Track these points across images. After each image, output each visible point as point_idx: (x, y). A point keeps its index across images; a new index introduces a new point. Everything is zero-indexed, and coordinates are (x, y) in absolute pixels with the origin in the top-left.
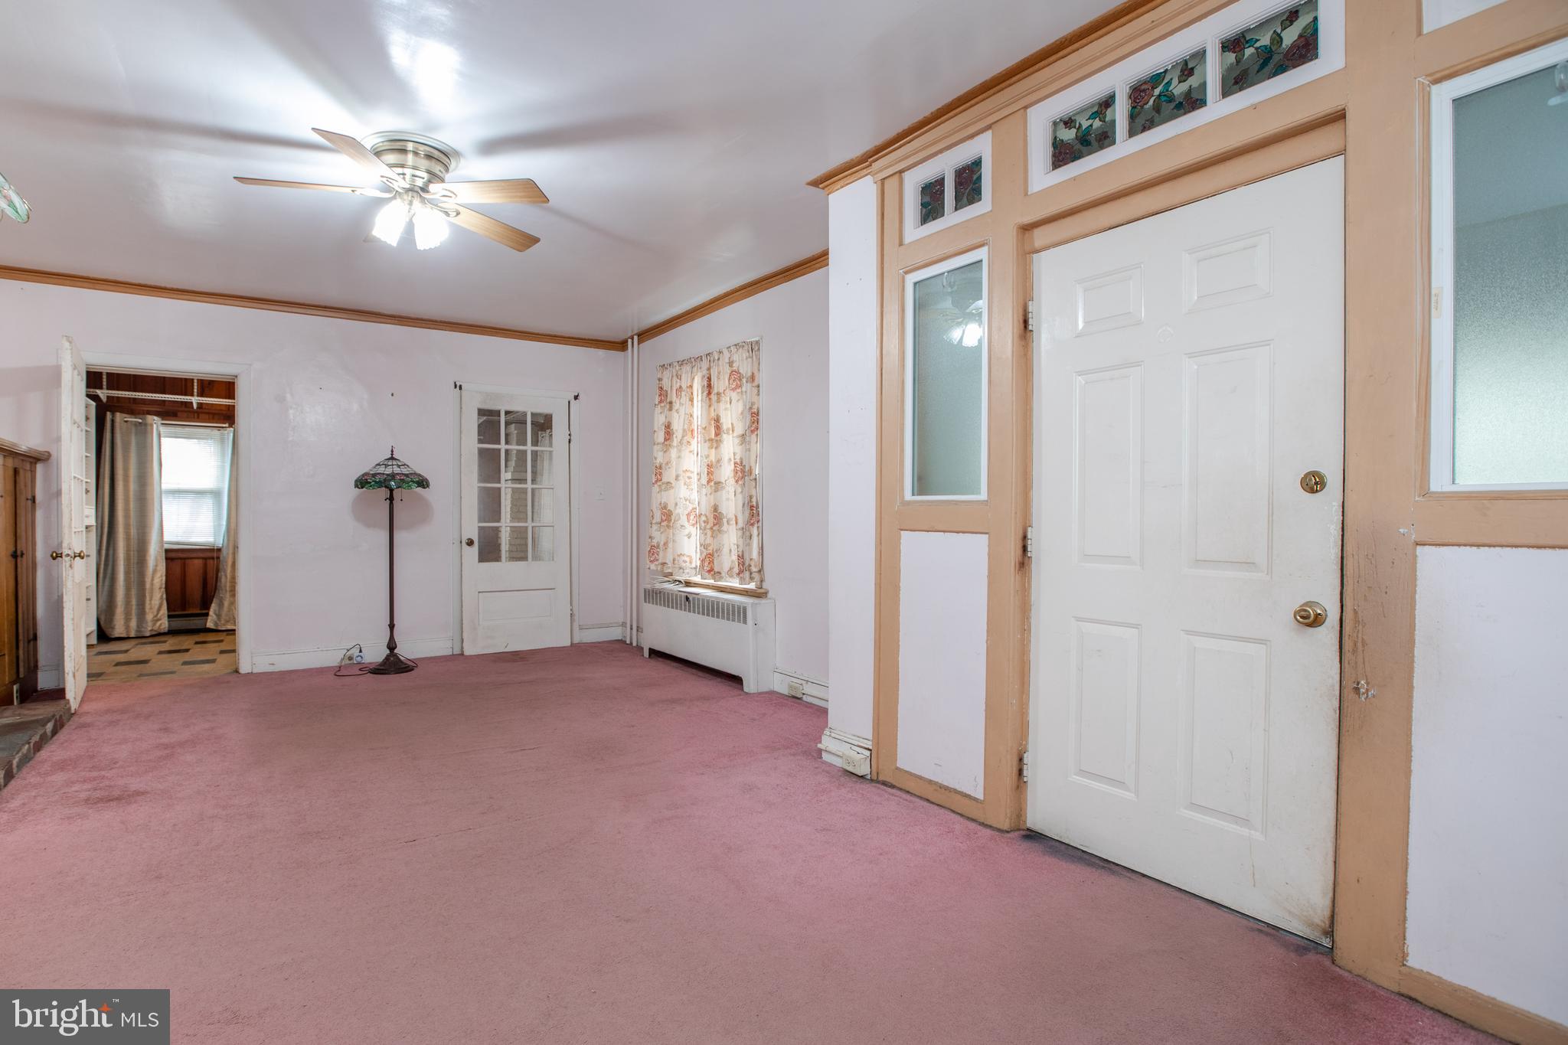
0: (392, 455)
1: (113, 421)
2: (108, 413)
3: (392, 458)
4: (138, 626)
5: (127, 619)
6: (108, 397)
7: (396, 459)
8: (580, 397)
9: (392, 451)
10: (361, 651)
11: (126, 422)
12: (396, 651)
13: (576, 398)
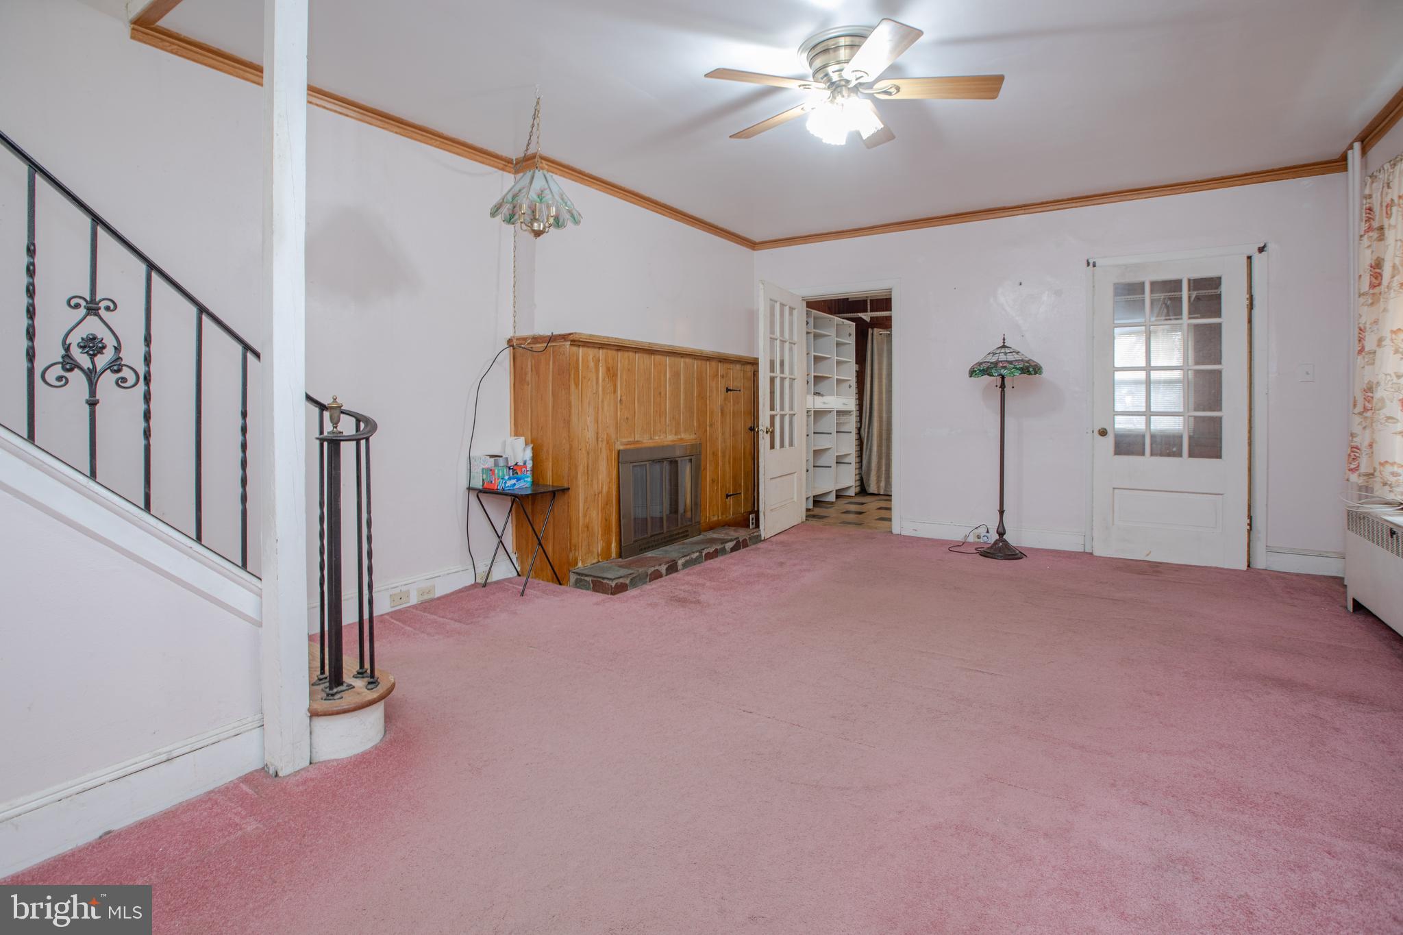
0: (1004, 343)
1: (872, 334)
2: (870, 330)
3: (1004, 346)
4: (885, 487)
5: (878, 481)
6: (871, 318)
7: (1008, 347)
8: (1270, 247)
9: (1004, 339)
10: (988, 532)
11: (881, 334)
12: (1004, 537)
13: (1261, 250)
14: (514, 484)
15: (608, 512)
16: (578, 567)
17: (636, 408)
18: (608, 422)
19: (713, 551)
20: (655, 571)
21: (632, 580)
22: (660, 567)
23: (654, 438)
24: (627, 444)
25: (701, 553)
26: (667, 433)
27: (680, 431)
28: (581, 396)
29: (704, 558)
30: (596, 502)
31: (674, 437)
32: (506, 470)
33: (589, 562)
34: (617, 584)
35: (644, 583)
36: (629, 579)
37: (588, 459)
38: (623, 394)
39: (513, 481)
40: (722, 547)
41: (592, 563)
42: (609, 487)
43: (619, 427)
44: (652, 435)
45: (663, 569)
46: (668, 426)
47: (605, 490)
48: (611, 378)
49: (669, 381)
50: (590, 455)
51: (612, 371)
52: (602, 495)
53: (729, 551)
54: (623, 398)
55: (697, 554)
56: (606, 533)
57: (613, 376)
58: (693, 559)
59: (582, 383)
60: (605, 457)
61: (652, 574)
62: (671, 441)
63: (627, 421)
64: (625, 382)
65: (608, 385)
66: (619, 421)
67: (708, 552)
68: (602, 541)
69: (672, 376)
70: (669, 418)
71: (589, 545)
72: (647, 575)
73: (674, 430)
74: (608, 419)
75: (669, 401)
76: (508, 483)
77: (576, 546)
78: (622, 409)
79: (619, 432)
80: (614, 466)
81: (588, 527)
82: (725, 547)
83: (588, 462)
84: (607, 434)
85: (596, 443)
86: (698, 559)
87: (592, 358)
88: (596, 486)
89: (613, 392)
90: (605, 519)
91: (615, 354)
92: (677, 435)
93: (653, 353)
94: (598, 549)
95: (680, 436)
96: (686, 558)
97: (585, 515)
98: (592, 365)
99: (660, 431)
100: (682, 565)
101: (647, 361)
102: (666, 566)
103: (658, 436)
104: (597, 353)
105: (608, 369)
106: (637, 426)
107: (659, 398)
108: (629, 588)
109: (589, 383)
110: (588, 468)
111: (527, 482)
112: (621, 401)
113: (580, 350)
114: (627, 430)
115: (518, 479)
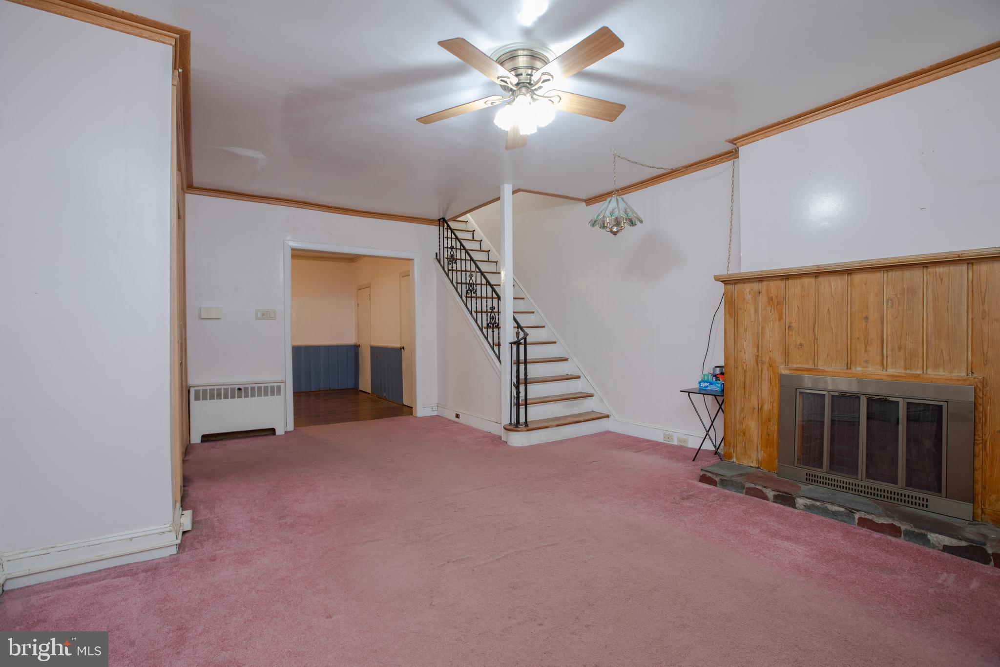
14: (707, 386)
15: (771, 428)
16: (732, 461)
17: (816, 334)
18: (771, 347)
19: (885, 524)
20: (755, 488)
21: (722, 480)
22: (764, 489)
23: (853, 369)
24: (797, 370)
25: (852, 512)
26: (885, 366)
27: (920, 364)
28: (737, 325)
29: (857, 521)
30: (756, 415)
31: (903, 371)
32: (710, 376)
33: (745, 463)
34: (704, 475)
35: (737, 491)
36: (718, 478)
37: (745, 376)
38: (794, 321)
39: (706, 384)
40: (917, 531)
41: (749, 465)
42: (772, 406)
43: (788, 352)
44: (849, 365)
45: (770, 494)
46: (887, 357)
47: (767, 407)
48: (775, 307)
49: (888, 302)
50: (748, 373)
51: (775, 300)
52: (762, 411)
53: (937, 545)
54: (794, 324)
55: (842, 509)
56: (769, 446)
57: (778, 305)
58: (828, 510)
59: (737, 313)
60: (767, 378)
61: (749, 489)
62: (888, 376)
63: (801, 348)
64: (796, 309)
65: (770, 314)
66: (788, 347)
67: (869, 519)
68: (762, 451)
69: (895, 295)
70: (890, 348)
71: (745, 448)
72: (743, 487)
73: (902, 363)
74: (770, 345)
75: (889, 326)
76: (704, 385)
77: (730, 444)
78: (792, 335)
79: (788, 357)
80: (777, 388)
81: (744, 433)
82: (927, 535)
83: (745, 379)
84: (770, 357)
85: (755, 364)
86: (842, 516)
87: (749, 291)
88: (754, 401)
89: (777, 319)
90: (767, 433)
91: (781, 284)
92: (911, 370)
93: (848, 273)
94: (758, 456)
95: (919, 372)
96: (813, 502)
97: (741, 423)
98: (749, 297)
99: (867, 362)
100: (804, 506)
101: (837, 283)
102: (774, 493)
103: (861, 367)
104: (756, 286)
105: (771, 299)
106: (819, 353)
107: (864, 324)
108: (718, 485)
109: (745, 313)
110: (745, 384)
111: (718, 387)
112: (790, 328)
113: (736, 286)
114: (800, 356)
115: (711, 384)
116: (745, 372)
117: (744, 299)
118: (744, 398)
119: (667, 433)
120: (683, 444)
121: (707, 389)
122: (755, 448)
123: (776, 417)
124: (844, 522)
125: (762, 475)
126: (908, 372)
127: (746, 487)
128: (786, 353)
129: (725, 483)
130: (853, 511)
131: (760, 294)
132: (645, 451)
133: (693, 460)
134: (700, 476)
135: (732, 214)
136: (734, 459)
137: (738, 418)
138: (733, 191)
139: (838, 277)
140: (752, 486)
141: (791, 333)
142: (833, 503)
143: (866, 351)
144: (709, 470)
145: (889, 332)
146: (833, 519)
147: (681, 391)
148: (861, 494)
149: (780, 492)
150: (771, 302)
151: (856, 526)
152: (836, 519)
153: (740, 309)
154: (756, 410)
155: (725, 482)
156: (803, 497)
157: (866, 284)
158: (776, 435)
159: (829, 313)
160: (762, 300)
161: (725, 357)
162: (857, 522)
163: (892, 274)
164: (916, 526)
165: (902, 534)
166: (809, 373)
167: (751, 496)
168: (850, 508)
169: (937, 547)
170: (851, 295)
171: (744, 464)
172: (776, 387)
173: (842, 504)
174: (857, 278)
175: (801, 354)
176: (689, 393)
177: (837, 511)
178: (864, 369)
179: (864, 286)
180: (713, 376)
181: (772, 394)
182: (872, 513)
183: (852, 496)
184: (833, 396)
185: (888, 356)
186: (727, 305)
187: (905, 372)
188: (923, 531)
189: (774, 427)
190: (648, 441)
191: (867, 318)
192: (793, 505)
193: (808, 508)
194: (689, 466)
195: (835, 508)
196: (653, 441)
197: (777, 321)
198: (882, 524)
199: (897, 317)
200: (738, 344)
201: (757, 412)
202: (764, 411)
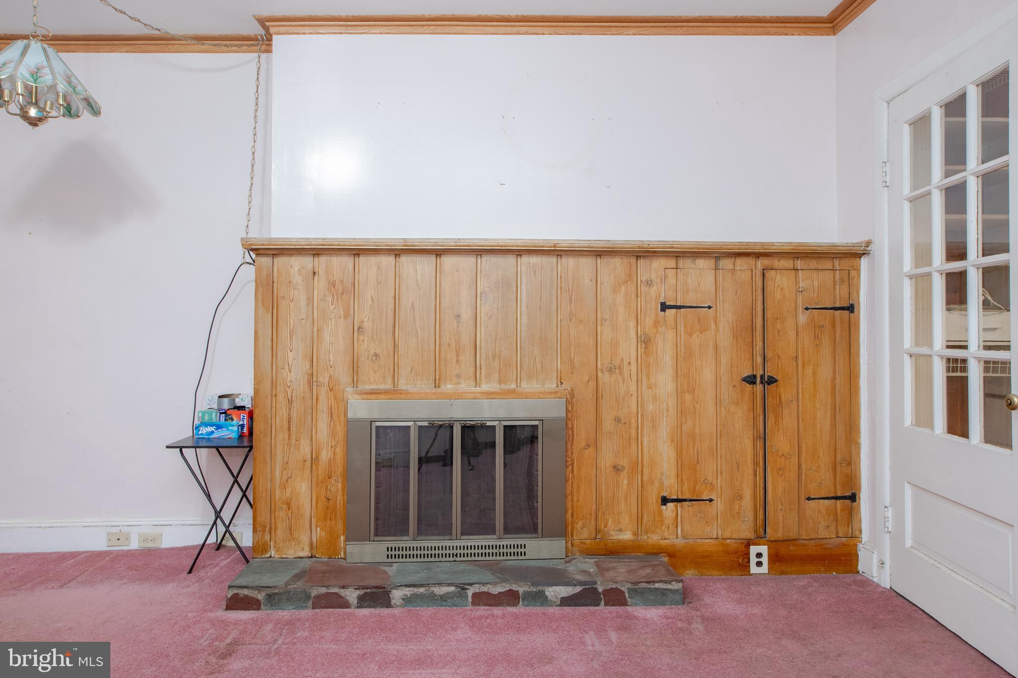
14: (212, 432)
15: (332, 489)
16: (268, 555)
17: (397, 340)
18: (332, 359)
19: (501, 592)
20: (328, 594)
21: (269, 597)
22: (342, 590)
23: (443, 386)
24: (371, 393)
25: (463, 589)
26: (478, 380)
27: (515, 377)
28: (275, 325)
29: (470, 599)
30: (307, 472)
31: (498, 386)
32: (214, 415)
33: (291, 553)
34: (236, 595)
35: (297, 608)
36: (263, 594)
37: (290, 409)
38: (367, 320)
39: (210, 429)
40: (535, 590)
41: (297, 556)
42: (334, 452)
43: (357, 367)
44: (437, 382)
45: (352, 595)
46: (480, 368)
47: (325, 455)
48: (340, 296)
49: (481, 296)
50: (294, 404)
51: (339, 287)
52: (318, 462)
53: (555, 600)
54: (366, 325)
55: (452, 589)
56: (329, 518)
57: (343, 294)
58: (435, 595)
59: (277, 305)
60: (325, 410)
61: (318, 597)
62: (482, 393)
63: (376, 359)
64: (370, 302)
65: (332, 308)
66: (358, 358)
67: (485, 592)
68: (318, 529)
69: (489, 287)
70: (484, 356)
71: (290, 530)
72: (308, 597)
73: (497, 375)
74: (331, 356)
75: (483, 327)
76: (204, 430)
77: (264, 527)
78: (363, 341)
79: (357, 374)
80: (342, 423)
81: (289, 504)
82: (544, 592)
83: (289, 414)
84: (330, 376)
85: (307, 388)
86: (452, 598)
87: (299, 270)
88: (305, 449)
89: (342, 316)
90: (326, 497)
91: (347, 261)
92: (506, 384)
93: (437, 255)
94: (311, 538)
95: (513, 386)
96: (415, 590)
97: (284, 487)
98: (297, 279)
99: (458, 376)
100: (403, 599)
101: (424, 266)
102: (358, 592)
103: (452, 384)
104: (308, 262)
105: (332, 284)
106: (400, 367)
107: (456, 324)
108: (262, 606)
109: (292, 305)
110: (289, 422)
111: (233, 432)
112: (361, 330)
113: (276, 260)
114: (375, 372)
115: (219, 427)
116: (290, 402)
117: (290, 282)
118: (289, 445)
119: (116, 530)
120: (151, 545)
121: (212, 437)
122: (308, 524)
123: (339, 469)
124: (456, 606)
125: (324, 568)
126: (503, 386)
127: (313, 595)
128: (355, 368)
129: (275, 599)
130: (466, 587)
131: (316, 277)
132: (79, 579)
133: (190, 572)
134: (227, 600)
135: (255, 141)
136: (273, 553)
137: (278, 482)
138: (257, 104)
139: (425, 259)
140: (323, 590)
141: (361, 338)
142: (440, 584)
143: (457, 361)
144: (245, 584)
145: (483, 336)
146: (442, 606)
147: (168, 447)
148: (457, 559)
149: (367, 588)
150: (333, 289)
151: (470, 607)
152: (445, 606)
153: (283, 298)
154: (308, 464)
155: (276, 597)
156: (400, 586)
157: (457, 271)
158: (340, 497)
159: (414, 308)
160: (320, 284)
161: (255, 379)
162: (471, 601)
163: (487, 260)
164: (533, 585)
165: (521, 599)
166: (388, 397)
167: (323, 608)
168: (461, 584)
169: (555, 602)
170: (440, 285)
171: (289, 557)
172: (340, 421)
173: (450, 582)
174: (448, 261)
175: (376, 368)
176: (181, 448)
177: (446, 593)
178: (456, 386)
179: (456, 273)
180: (221, 413)
181: (333, 433)
182: (487, 582)
183: (448, 564)
184: (420, 427)
185: (482, 367)
186: (260, 290)
187: (500, 387)
188: (540, 588)
189: (337, 486)
190: (73, 555)
191: (458, 316)
192: (388, 604)
193: (407, 600)
194: (188, 586)
195: (444, 590)
196: (83, 553)
197: (342, 319)
198: (500, 593)
199: (490, 317)
200: (279, 356)
201: (309, 465)
202: (320, 464)
